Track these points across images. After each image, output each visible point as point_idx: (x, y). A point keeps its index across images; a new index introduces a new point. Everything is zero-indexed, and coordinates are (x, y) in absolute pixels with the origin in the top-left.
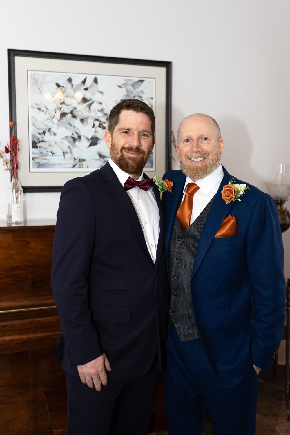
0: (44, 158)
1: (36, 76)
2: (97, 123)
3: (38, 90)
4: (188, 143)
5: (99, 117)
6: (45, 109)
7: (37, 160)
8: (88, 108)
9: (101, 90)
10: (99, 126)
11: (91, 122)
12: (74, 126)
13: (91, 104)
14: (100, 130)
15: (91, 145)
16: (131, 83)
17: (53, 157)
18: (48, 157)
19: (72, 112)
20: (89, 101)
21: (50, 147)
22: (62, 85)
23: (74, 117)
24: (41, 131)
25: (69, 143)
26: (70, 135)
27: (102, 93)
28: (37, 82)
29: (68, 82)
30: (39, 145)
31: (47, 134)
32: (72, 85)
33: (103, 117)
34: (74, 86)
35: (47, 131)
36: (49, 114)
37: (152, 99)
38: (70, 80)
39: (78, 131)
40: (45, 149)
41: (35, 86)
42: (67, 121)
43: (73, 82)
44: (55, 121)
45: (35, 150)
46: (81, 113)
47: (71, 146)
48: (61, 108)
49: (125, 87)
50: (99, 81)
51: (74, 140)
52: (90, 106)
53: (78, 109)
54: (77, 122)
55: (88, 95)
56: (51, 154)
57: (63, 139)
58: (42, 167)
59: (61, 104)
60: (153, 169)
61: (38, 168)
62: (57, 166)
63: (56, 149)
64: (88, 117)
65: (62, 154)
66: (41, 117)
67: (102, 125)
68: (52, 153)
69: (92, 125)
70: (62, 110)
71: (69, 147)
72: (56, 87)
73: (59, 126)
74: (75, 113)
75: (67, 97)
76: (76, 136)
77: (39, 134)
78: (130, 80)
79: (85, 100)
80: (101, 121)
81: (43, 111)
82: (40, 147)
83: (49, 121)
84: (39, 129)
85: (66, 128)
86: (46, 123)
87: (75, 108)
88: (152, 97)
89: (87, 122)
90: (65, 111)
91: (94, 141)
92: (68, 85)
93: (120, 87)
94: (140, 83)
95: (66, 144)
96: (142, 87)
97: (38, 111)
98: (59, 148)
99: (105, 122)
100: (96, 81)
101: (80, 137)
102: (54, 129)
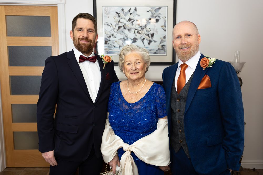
0: (110, 49)
1: (106, 9)
2: (136, 31)
3: (107, 16)
4: (179, 39)
5: (137, 28)
6: (111, 25)
7: (107, 50)
8: (132, 24)
9: (138, 14)
10: (137, 33)
11: (133, 30)
12: (125, 33)
13: (133, 21)
14: (137, 34)
15: (133, 42)
16: (154, 9)
17: (115, 48)
18: (112, 49)
19: (123, 26)
20: (132, 20)
21: (113, 44)
22: (119, 13)
23: (125, 28)
24: (109, 36)
25: (122, 41)
26: (123, 37)
27: (139, 15)
28: (107, 12)
29: (121, 11)
30: (108, 43)
31: (112, 37)
32: (124, 12)
33: (139, 28)
34: (125, 13)
35: (111, 36)
36: (112, 27)
37: (166, 17)
38: (123, 10)
39: (126, 35)
40: (111, 44)
41: (106, 14)
42: (121, 30)
43: (124, 11)
44: (115, 30)
45: (106, 45)
46: (128, 26)
47: (123, 43)
48: (118, 24)
49: (151, 12)
50: (137, 9)
51: (125, 40)
52: (132, 22)
53: (126, 25)
54: (126, 31)
55: (132, 17)
56: (113, 47)
57: (119, 39)
58: (109, 54)
59: (118, 22)
60: (166, 54)
61: (107, 54)
62: (116, 53)
63: (116, 45)
64: (132, 28)
65: (119, 47)
66: (109, 29)
67: (139, 32)
68: (114, 47)
69: (134, 32)
70: (119, 25)
71: (122, 43)
72: (116, 14)
73: (117, 33)
74: (125, 26)
75: (121, 18)
76: (125, 38)
77: (108, 37)
78: (154, 8)
79: (130, 20)
80: (138, 30)
81: (110, 26)
82: (108, 44)
83: (112, 31)
84: (108, 35)
85: (121, 34)
86: (111, 32)
87: (125, 24)
88: (165, 16)
89: (131, 31)
90: (120, 26)
91: (135, 40)
92: (122, 13)
93: (148, 12)
94: (159, 9)
95: (121, 42)
96: (160, 11)
97: (107, 26)
98: (117, 44)
99: (140, 30)
100: (136, 9)
101: (127, 38)
102: (115, 35)
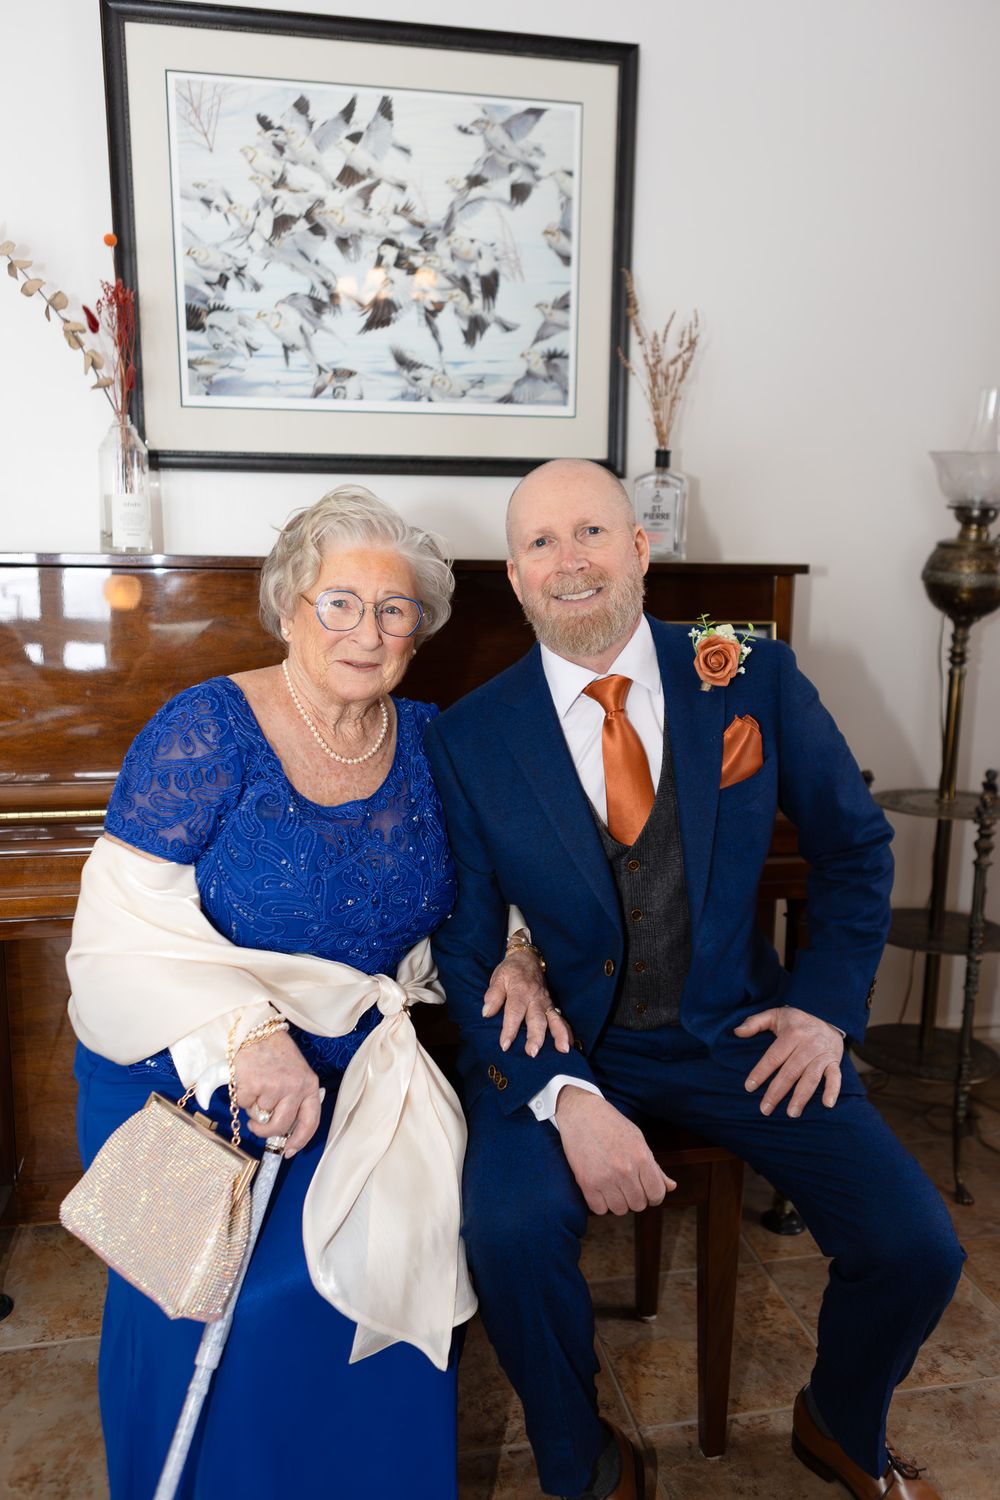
0: (224, 361)
1: (195, 89)
2: (390, 254)
3: (203, 140)
4: (544, 550)
5: (397, 233)
6: (224, 204)
7: (203, 370)
8: (360, 203)
9: (404, 143)
10: (397, 264)
11: (369, 247)
12: (317, 262)
13: (370, 189)
14: (399, 274)
15: (371, 324)
16: (500, 118)
17: (253, 361)
18: (236, 362)
19: (308, 216)
20: (363, 177)
21: (241, 329)
22: (276, 123)
23: (317, 229)
24: (214, 277)
25: (303, 315)
26: (306, 290)
27: (406, 151)
28: (197, 111)
29: (295, 112)
30: (208, 320)
31: (232, 283)
32: (311, 124)
33: (411, 232)
34: (316, 126)
35: (231, 274)
36: (238, 218)
37: (570, 174)
38: (302, 106)
39: (329, 278)
40: (227, 333)
41: (192, 124)
42: (295, 242)
43: (312, 113)
44: (258, 242)
45: (198, 337)
46: (338, 219)
47: (308, 328)
48: (275, 201)
49: (483, 132)
50: (395, 109)
51: (319, 306)
52: (366, 194)
53: (329, 205)
54: (325, 250)
55: (360, 157)
56: (245, 350)
57: (283, 302)
58: (219, 393)
59: (275, 186)
60: (568, 410)
61: (207, 394)
62: (264, 389)
63: (260, 335)
64: (362, 231)
65: (281, 352)
66: (213, 228)
67: (406, 258)
68: (251, 349)
69: (374, 257)
70: (278, 207)
71: (302, 329)
72: (259, 128)
73: (269, 259)
74: (319, 219)
75: (294, 163)
76: (323, 294)
77: (209, 284)
78: (499, 108)
79: (349, 175)
80: (401, 248)
81: (218, 208)
82: (212, 327)
83: (240, 241)
84: (207, 268)
85: (293, 266)
86: (229, 248)
87: (320, 202)
88: (569, 169)
89: (358, 249)
90: (287, 211)
91: (381, 314)
92: (295, 124)
93: (465, 131)
94: (531, 118)
95: (293, 319)
96: (539, 133)
97: (202, 207)
98: (272, 332)
99: (415, 252)
100: (386, 109)
101: (333, 297)
102: (254, 270)
